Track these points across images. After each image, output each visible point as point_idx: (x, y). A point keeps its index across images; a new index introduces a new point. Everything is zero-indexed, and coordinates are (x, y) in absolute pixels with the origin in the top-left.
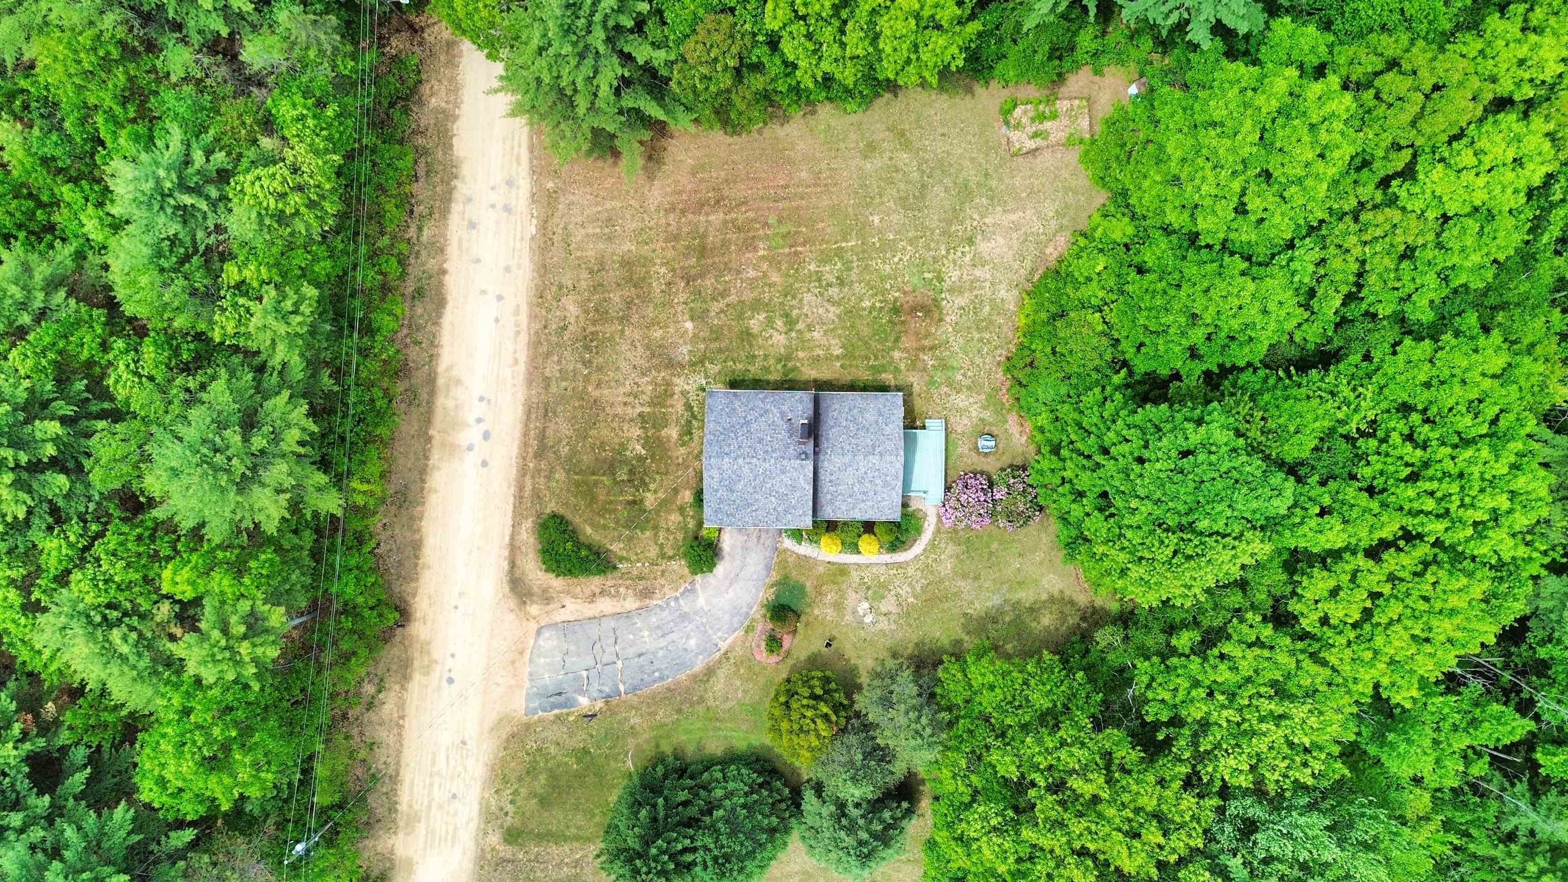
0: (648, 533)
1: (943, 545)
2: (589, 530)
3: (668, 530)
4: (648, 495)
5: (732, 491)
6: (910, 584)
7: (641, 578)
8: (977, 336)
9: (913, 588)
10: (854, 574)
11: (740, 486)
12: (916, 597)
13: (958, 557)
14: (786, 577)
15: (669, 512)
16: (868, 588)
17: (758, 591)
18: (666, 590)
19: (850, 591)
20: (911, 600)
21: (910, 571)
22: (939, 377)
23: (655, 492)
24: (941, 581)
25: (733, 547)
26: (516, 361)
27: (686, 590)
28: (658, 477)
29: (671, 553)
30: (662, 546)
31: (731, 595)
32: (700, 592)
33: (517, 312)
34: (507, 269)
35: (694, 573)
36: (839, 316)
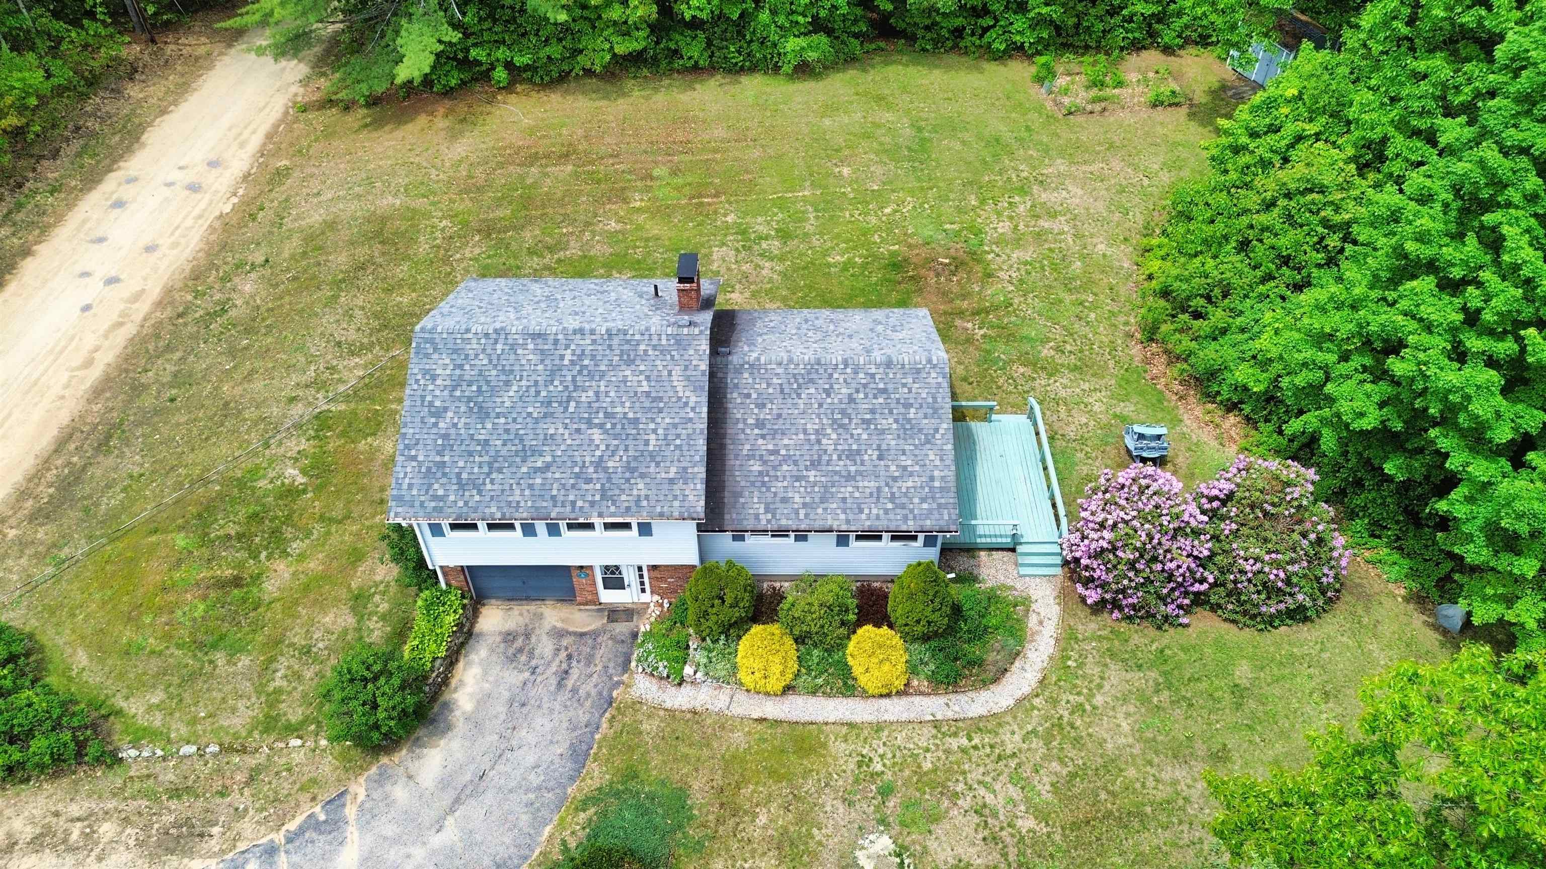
0: (244, 661)
1: (1090, 669)
2: (82, 658)
3: (307, 651)
4: (280, 566)
5: (483, 414)
6: (1016, 778)
7: (176, 793)
9: (1025, 785)
10: (839, 748)
11: (508, 398)
12: (1042, 815)
13: (1144, 700)
14: (632, 775)
15: (321, 604)
16: (886, 792)
17: (538, 823)
18: (246, 826)
19: (829, 801)
20: (1027, 824)
21: (1011, 740)
22: (1001, 351)
23: (302, 557)
24: (1111, 765)
25: (484, 700)
27: (312, 824)
28: (318, 529)
29: (295, 715)
30: (274, 698)
31: (450, 834)
32: (352, 832)
35: (351, 769)
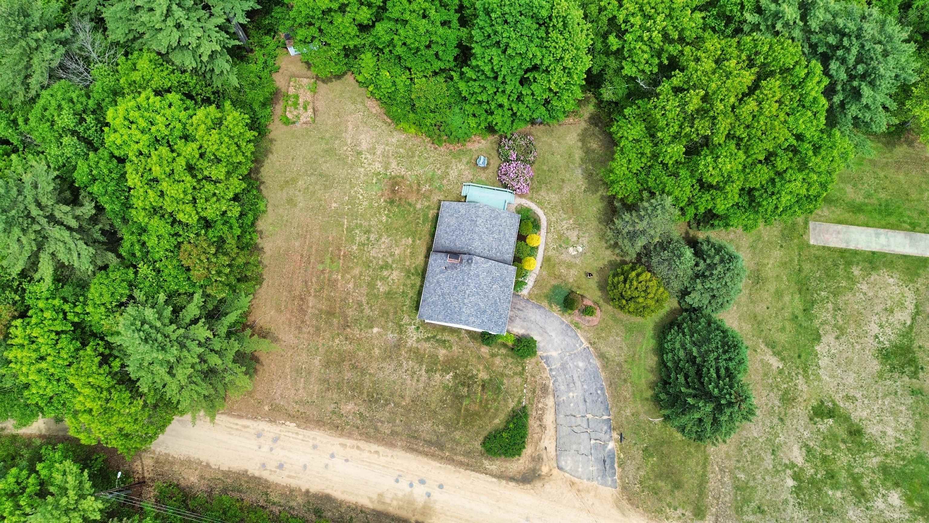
0: (505, 381)
1: (540, 197)
2: (497, 421)
3: (505, 367)
4: (480, 376)
5: (485, 311)
6: (562, 221)
7: (534, 392)
8: (416, 158)
9: (564, 219)
10: (550, 253)
11: (482, 305)
12: (570, 218)
13: (548, 190)
14: (546, 296)
15: (493, 364)
16: (561, 246)
17: (554, 316)
18: (544, 376)
19: (560, 258)
20: (571, 222)
21: (553, 219)
22: (437, 184)
23: (478, 370)
24: (562, 202)
25: (522, 327)
26: (377, 452)
27: (546, 362)
28: (469, 367)
29: (520, 368)
30: (515, 374)
31: (553, 334)
32: (549, 354)
33: (344, 445)
34: (315, 447)
35: (535, 355)
36: (389, 236)
